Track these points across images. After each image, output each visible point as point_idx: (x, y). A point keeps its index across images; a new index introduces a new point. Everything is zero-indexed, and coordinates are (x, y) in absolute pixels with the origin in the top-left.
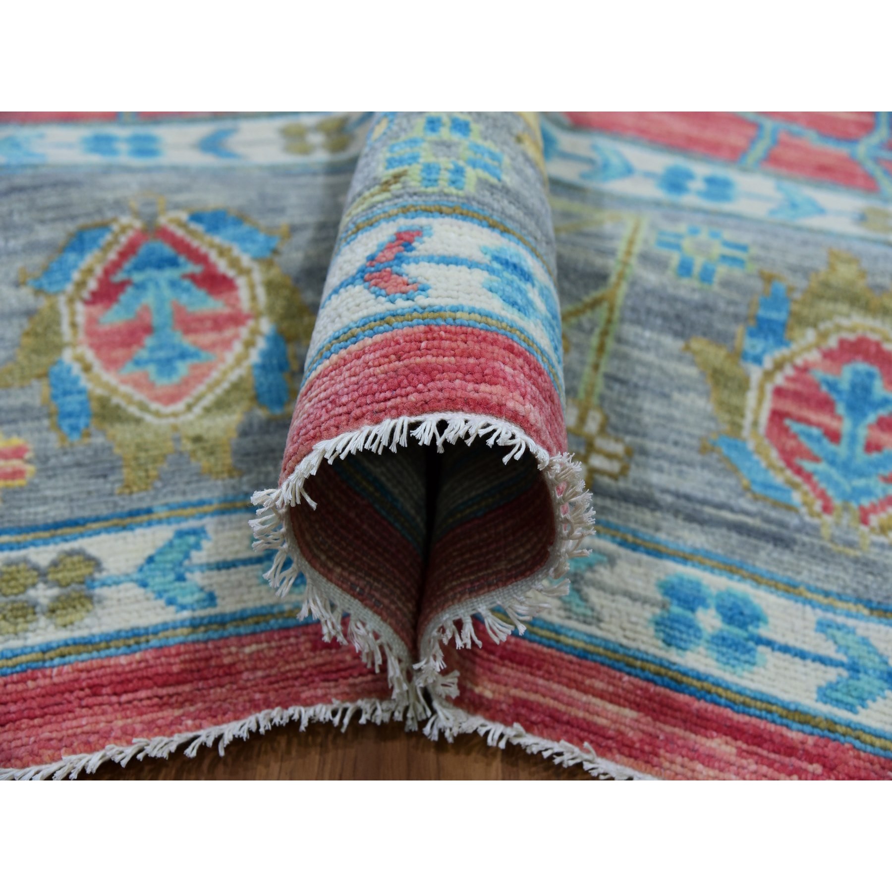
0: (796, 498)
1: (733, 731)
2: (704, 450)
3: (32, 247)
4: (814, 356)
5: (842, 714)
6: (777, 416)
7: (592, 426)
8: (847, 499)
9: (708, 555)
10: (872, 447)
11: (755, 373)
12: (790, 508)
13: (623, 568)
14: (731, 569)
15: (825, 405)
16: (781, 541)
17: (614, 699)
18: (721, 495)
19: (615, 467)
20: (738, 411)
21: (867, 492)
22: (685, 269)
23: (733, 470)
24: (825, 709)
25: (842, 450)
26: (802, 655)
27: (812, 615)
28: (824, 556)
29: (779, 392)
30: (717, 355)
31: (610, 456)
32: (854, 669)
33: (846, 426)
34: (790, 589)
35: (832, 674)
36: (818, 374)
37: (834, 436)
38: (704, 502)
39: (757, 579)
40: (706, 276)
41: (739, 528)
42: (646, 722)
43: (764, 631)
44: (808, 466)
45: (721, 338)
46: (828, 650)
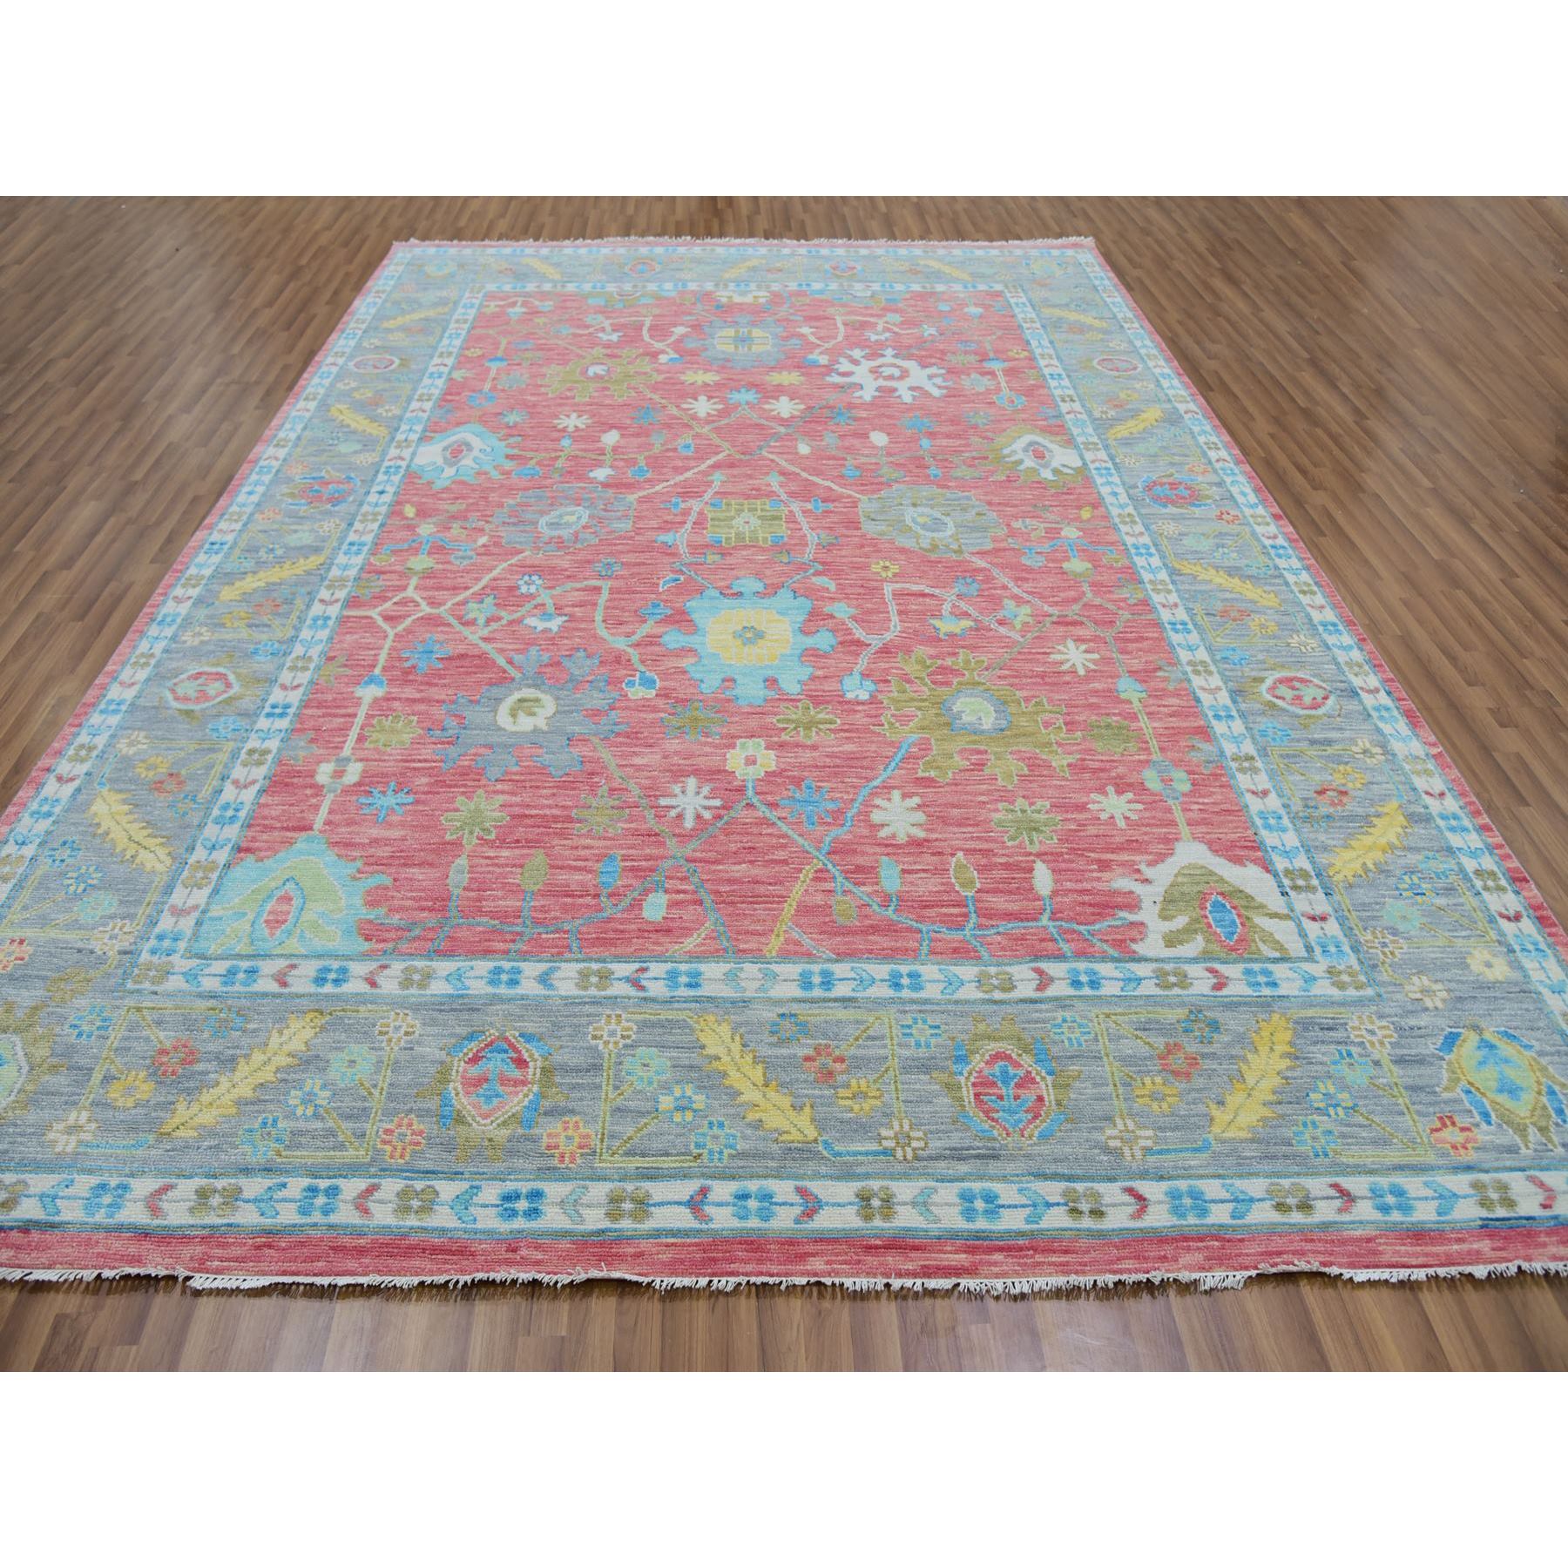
0: (995, 1133)
1: (1001, 1249)
2: (954, 1123)
3: (452, 1035)
4: (982, 1065)
5: (1035, 1226)
6: (977, 1095)
7: (906, 1127)
8: (1014, 1126)
9: (970, 1174)
10: (1016, 1098)
11: (962, 1080)
12: (995, 1139)
13: (942, 1192)
14: (981, 1178)
15: (993, 1084)
16: (995, 1157)
17: (956, 1252)
18: (967, 1143)
19: (922, 1144)
20: (961, 1099)
21: (1020, 1121)
22: (918, 1045)
23: (968, 1129)
24: (1029, 1227)
25: (1005, 1103)
26: (1016, 1207)
27: (1015, 1187)
28: (1012, 1158)
29: (974, 1085)
30: (944, 1077)
31: (918, 1139)
32: (1034, 1206)
33: (1004, 1091)
34: (1004, 1179)
35: (1028, 1211)
36: (986, 1072)
37: (1001, 1098)
38: (962, 1149)
39: (991, 1179)
40: (928, 1046)
41: (978, 1157)
42: (970, 1258)
43: (1001, 1202)
44: (995, 1116)
45: (943, 1069)
46: (1025, 1201)
